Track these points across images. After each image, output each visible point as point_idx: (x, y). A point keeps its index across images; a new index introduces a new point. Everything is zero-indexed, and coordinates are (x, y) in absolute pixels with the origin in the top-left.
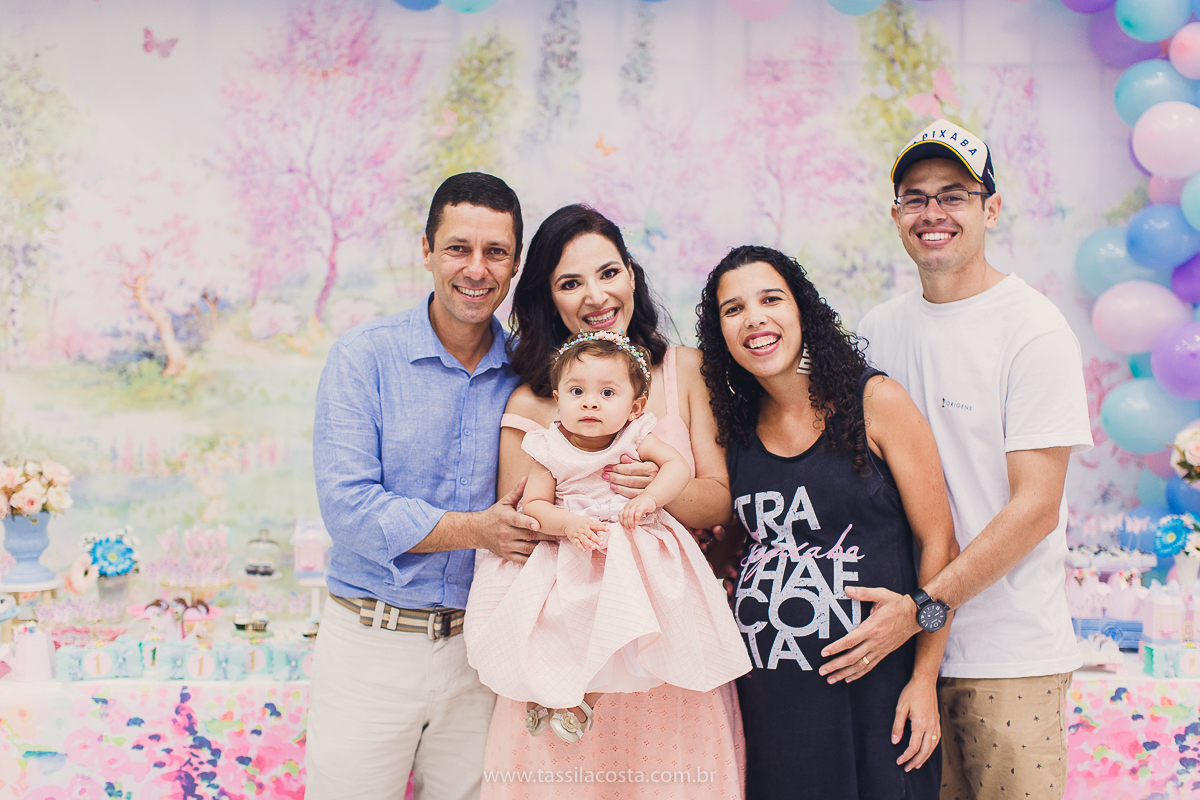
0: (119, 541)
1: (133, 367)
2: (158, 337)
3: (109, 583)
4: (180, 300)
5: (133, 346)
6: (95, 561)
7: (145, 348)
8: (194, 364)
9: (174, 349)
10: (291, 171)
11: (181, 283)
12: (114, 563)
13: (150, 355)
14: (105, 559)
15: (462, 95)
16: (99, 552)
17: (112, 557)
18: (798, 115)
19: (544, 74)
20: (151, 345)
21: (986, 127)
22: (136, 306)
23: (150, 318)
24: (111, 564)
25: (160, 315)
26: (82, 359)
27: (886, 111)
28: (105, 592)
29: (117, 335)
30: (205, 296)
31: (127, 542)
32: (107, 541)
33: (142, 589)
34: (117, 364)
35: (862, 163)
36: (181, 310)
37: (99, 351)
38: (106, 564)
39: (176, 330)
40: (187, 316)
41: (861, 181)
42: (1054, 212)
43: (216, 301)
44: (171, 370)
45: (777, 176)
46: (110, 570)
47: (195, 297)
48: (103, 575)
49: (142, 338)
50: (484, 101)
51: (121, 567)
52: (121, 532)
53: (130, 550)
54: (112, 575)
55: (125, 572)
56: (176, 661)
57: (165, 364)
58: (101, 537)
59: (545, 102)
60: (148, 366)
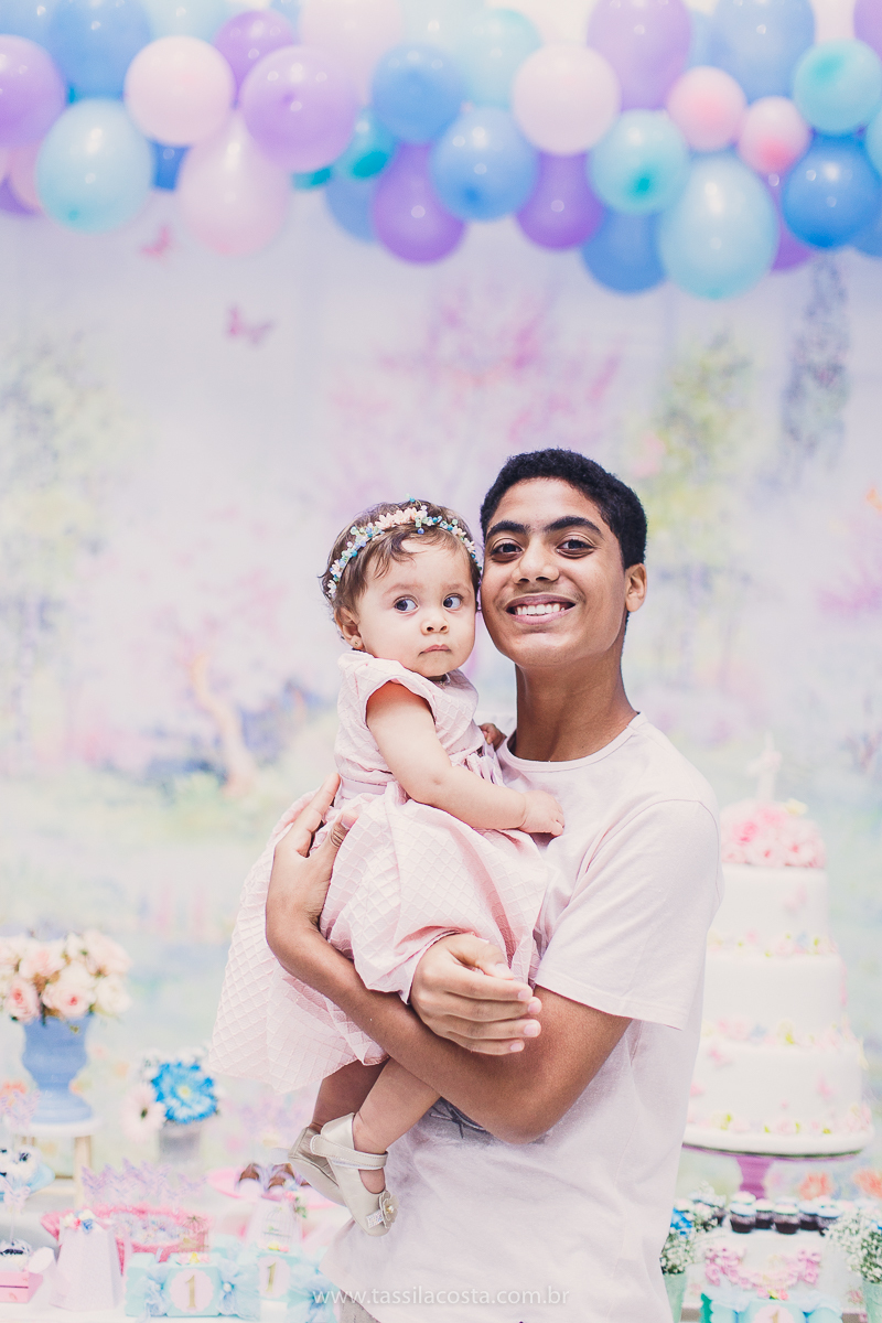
0: (196, 1068)
1: (181, 783)
2: (218, 741)
3: (176, 1132)
4: (254, 691)
5: (179, 750)
6: (160, 1098)
7: (198, 757)
8: (266, 785)
9: (238, 758)
11: (257, 665)
12: (188, 1101)
13: (205, 767)
14: (174, 1094)
15: (675, 417)
16: (166, 1085)
17: (184, 1092)
19: (794, 393)
20: (209, 753)
22: (190, 693)
23: (207, 714)
24: (183, 1104)
25: (224, 711)
26: (109, 767)
29: (160, 733)
30: (289, 686)
31: (209, 1069)
32: (179, 1065)
34: (159, 776)
36: (253, 702)
37: (136, 756)
38: (173, 1102)
39: (245, 732)
40: (262, 715)
43: (305, 695)
44: (232, 788)
46: (181, 1113)
47: (273, 687)
48: (170, 1117)
49: (195, 741)
50: (704, 429)
51: (199, 1109)
52: (199, 1052)
53: (209, 1082)
54: (185, 1122)
55: (202, 1116)
57: (224, 778)
58: (170, 1058)
59: (792, 431)
60: (202, 782)
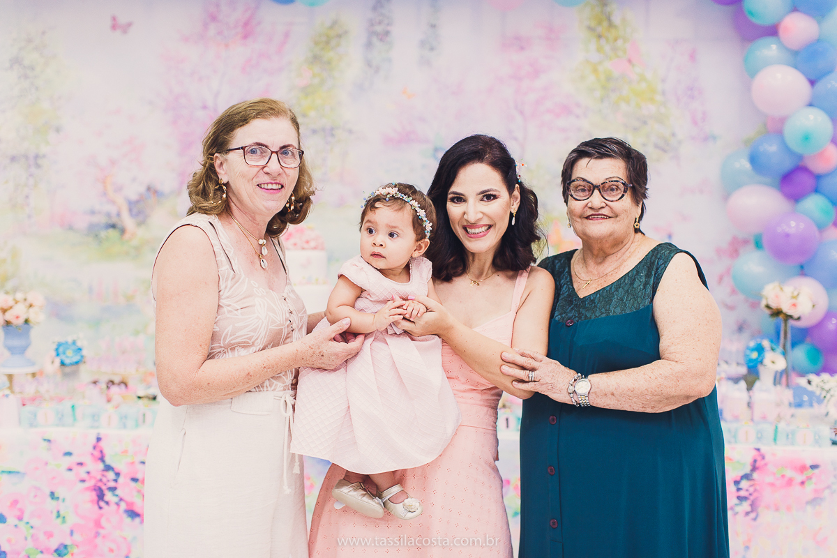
0: (74, 342)
1: (103, 234)
2: (119, 215)
3: (67, 370)
4: (134, 191)
5: (103, 220)
6: (58, 355)
7: (110, 222)
8: (142, 233)
9: (128, 222)
10: (205, 107)
11: (134, 180)
12: (70, 357)
13: (113, 226)
14: (64, 354)
15: (316, 59)
16: (61, 350)
17: (69, 353)
18: (536, 72)
19: (369, 45)
20: (114, 220)
21: (663, 81)
22: (105, 194)
23: (113, 202)
24: (67, 357)
25: (120, 200)
26: (71, 228)
27: (595, 71)
28: (65, 375)
29: (93, 212)
30: (149, 189)
31: (79, 344)
32: (67, 343)
33: (86, 374)
34: (93, 231)
35: (578, 105)
36: (134, 197)
37: (82, 223)
38: (63, 357)
39: (130, 210)
40: (137, 202)
41: (578, 117)
42: (708, 138)
43: (156, 192)
44: (127, 236)
45: (522, 113)
46: (67, 361)
47: (142, 189)
48: (63, 364)
49: (109, 215)
50: (329, 63)
51: (74, 360)
52: (75, 338)
53: (80, 349)
54: (69, 365)
55: (77, 363)
56: (95, 417)
57: (123, 231)
58: (62, 340)
59: (369, 64)
60: (113, 233)
